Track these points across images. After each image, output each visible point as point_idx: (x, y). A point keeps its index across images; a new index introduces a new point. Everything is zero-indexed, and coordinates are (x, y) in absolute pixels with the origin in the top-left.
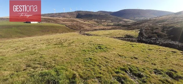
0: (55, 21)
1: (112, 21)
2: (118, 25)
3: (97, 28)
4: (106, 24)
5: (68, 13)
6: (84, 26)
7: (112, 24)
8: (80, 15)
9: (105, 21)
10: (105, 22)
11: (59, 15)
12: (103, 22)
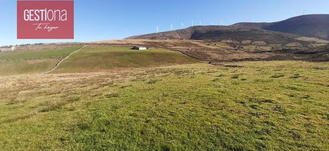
0: (164, 46)
1: (268, 43)
2: (285, 51)
3: (235, 56)
4: (253, 48)
5: (177, 31)
6: (209, 53)
7: (268, 49)
8: (197, 33)
9: (249, 42)
10: (251, 44)
11: (164, 35)
12: (245, 45)
